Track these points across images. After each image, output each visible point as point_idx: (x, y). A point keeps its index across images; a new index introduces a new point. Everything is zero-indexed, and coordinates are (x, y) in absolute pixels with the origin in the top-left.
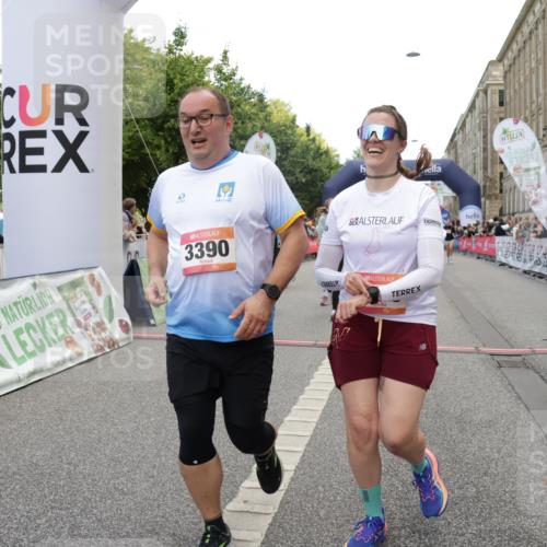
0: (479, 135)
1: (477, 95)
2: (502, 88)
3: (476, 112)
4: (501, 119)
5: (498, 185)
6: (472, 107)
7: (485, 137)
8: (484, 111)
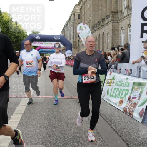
0: (72, 28)
1: (71, 15)
2: (79, 13)
3: (71, 21)
4: (79, 23)
5: (77, 44)
6: (70, 19)
7: (74, 28)
8: (74, 20)
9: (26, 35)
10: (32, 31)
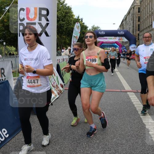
1: (131, 9)
2: (139, 7)
3: (131, 15)
6: (129, 13)
10: (92, 27)
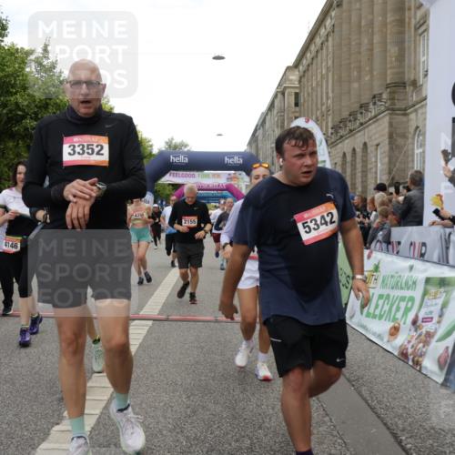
1: (276, 96)
2: (297, 91)
3: (275, 111)
4: (296, 118)
6: (271, 107)
8: (282, 111)
9: (151, 154)
10: (167, 143)
